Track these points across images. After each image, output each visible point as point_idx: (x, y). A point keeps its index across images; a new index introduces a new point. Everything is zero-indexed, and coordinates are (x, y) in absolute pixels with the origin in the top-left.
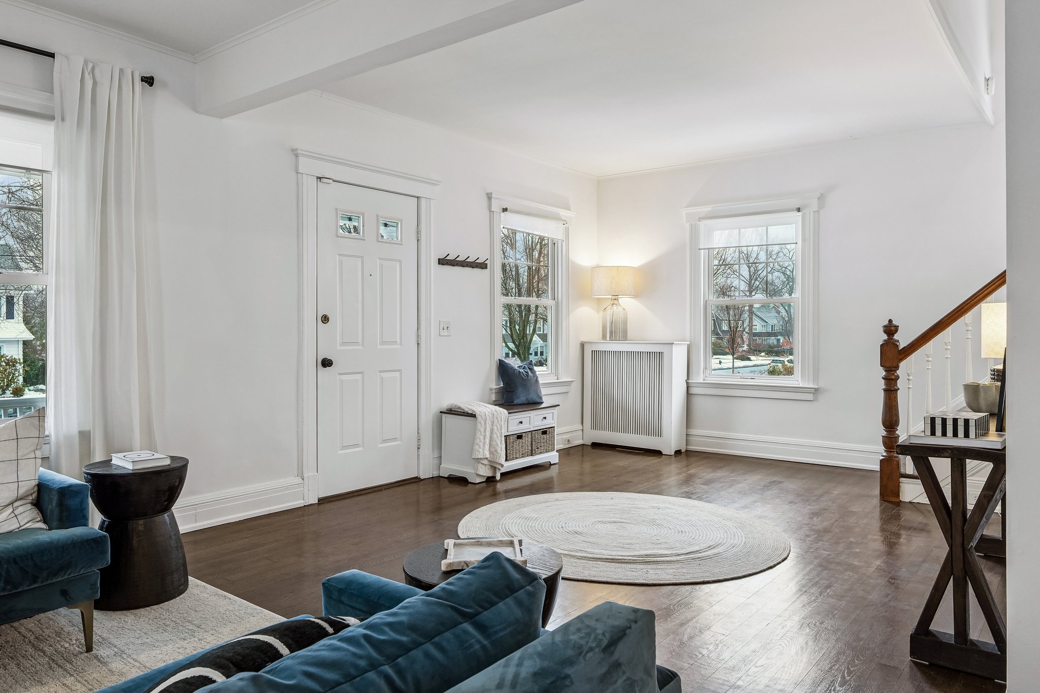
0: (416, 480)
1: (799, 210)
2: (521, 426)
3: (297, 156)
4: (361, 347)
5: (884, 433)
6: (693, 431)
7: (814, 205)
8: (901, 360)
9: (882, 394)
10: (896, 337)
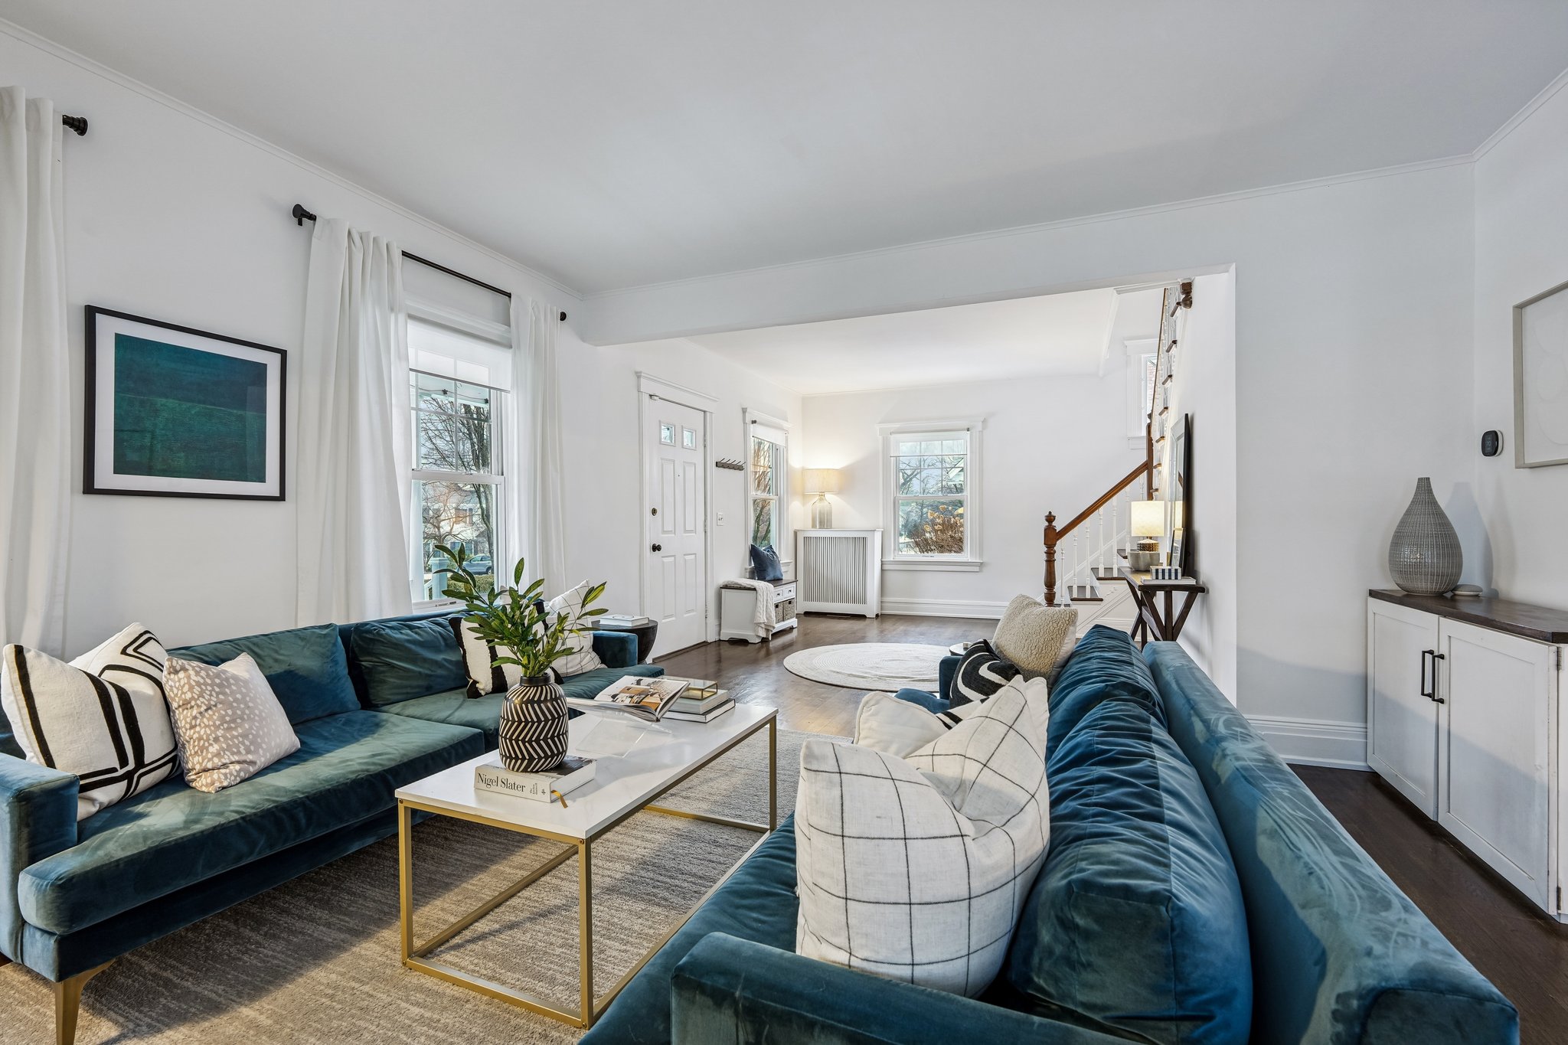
0: (705, 644)
1: (968, 430)
2: (779, 597)
3: (639, 377)
4: (673, 535)
5: (1046, 591)
6: (886, 599)
7: (979, 426)
8: (1058, 540)
9: (1044, 564)
10: (1054, 524)
